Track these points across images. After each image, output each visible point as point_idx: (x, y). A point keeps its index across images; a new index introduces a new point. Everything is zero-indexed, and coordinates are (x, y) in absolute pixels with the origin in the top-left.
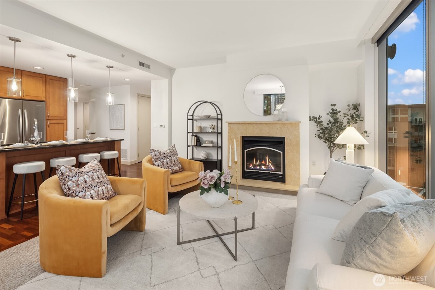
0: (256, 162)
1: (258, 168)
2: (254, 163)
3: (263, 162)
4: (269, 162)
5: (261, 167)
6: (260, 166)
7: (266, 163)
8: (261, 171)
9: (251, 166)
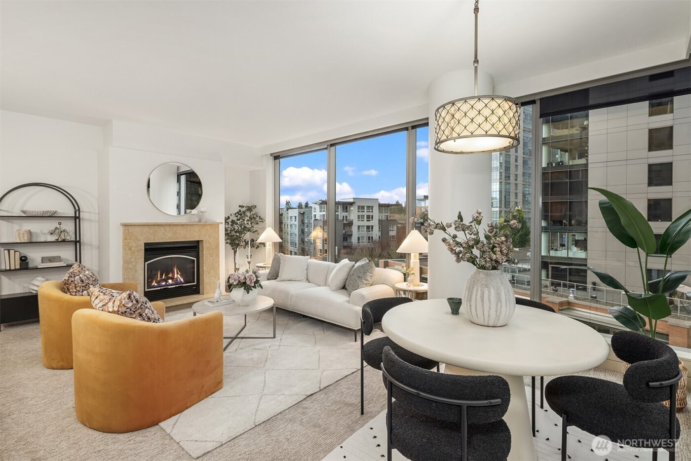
0: (161, 276)
1: (164, 283)
2: (159, 279)
3: (170, 275)
4: (177, 273)
5: (168, 282)
6: (166, 280)
7: (173, 275)
8: (170, 287)
9: (154, 284)
